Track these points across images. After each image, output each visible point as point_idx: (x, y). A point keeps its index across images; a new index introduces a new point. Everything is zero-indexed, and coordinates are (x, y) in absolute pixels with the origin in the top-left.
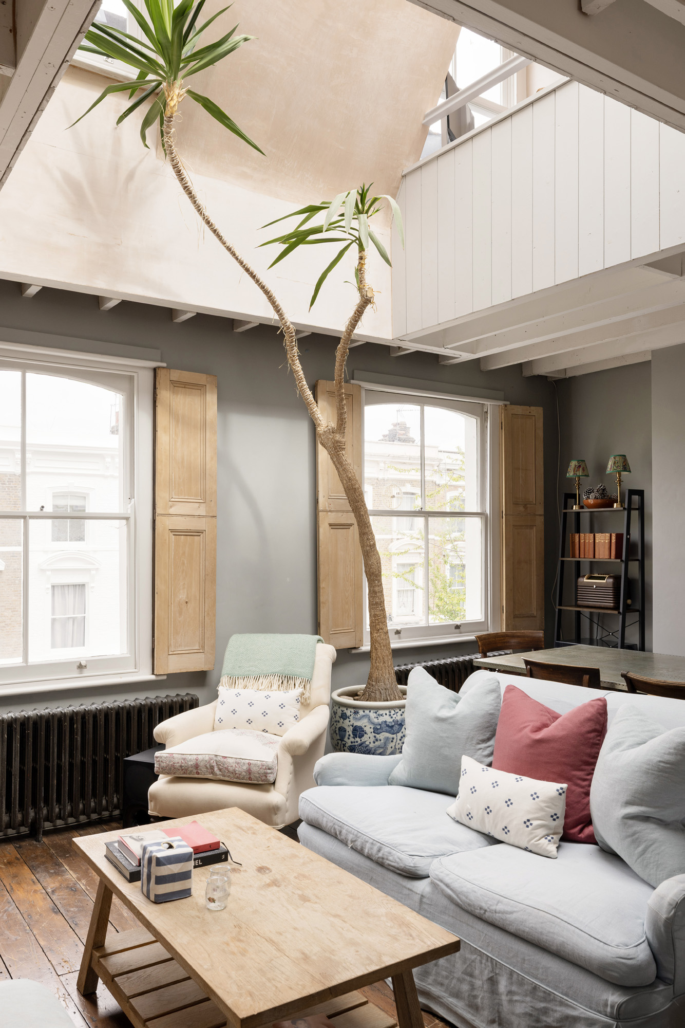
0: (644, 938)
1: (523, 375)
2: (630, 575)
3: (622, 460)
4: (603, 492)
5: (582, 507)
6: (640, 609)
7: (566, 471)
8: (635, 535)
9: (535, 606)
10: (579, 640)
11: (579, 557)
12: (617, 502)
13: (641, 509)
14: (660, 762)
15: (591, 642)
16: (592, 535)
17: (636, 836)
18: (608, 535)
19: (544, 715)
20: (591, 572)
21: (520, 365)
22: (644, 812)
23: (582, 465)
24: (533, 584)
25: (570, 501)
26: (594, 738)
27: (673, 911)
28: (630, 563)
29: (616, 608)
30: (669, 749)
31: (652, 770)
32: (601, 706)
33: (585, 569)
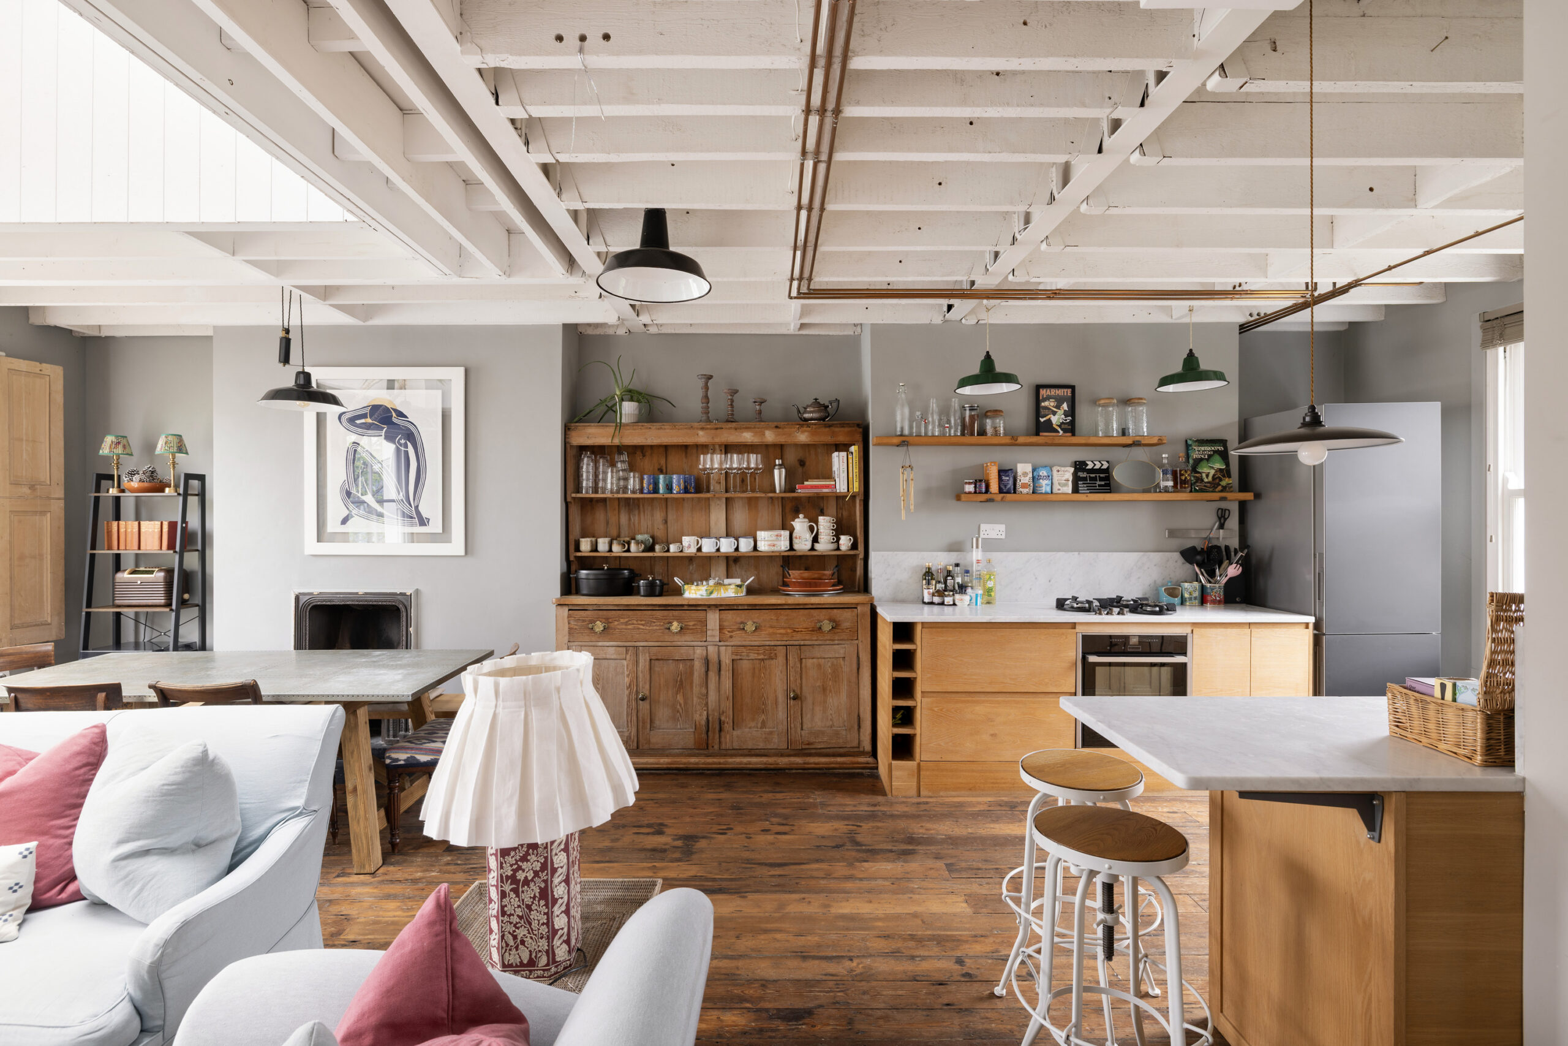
0: (126, 993)
1: (30, 322)
2: (186, 566)
3: (176, 440)
4: (153, 473)
5: (123, 491)
6: (200, 604)
7: (99, 448)
8: (194, 522)
9: (49, 611)
10: (118, 645)
11: (118, 549)
12: (169, 486)
13: (202, 495)
14: (164, 785)
15: (137, 646)
16: (137, 523)
17: (131, 877)
18: (159, 523)
19: (11, 760)
20: (137, 565)
21: (26, 310)
22: (141, 847)
23: (122, 441)
24: (45, 584)
25: (104, 483)
26: (85, 774)
27: (160, 952)
28: (186, 555)
29: (168, 605)
30: (176, 768)
31: (153, 796)
32: (96, 733)
33: (128, 563)
